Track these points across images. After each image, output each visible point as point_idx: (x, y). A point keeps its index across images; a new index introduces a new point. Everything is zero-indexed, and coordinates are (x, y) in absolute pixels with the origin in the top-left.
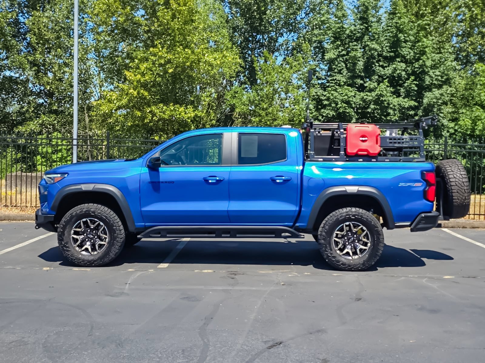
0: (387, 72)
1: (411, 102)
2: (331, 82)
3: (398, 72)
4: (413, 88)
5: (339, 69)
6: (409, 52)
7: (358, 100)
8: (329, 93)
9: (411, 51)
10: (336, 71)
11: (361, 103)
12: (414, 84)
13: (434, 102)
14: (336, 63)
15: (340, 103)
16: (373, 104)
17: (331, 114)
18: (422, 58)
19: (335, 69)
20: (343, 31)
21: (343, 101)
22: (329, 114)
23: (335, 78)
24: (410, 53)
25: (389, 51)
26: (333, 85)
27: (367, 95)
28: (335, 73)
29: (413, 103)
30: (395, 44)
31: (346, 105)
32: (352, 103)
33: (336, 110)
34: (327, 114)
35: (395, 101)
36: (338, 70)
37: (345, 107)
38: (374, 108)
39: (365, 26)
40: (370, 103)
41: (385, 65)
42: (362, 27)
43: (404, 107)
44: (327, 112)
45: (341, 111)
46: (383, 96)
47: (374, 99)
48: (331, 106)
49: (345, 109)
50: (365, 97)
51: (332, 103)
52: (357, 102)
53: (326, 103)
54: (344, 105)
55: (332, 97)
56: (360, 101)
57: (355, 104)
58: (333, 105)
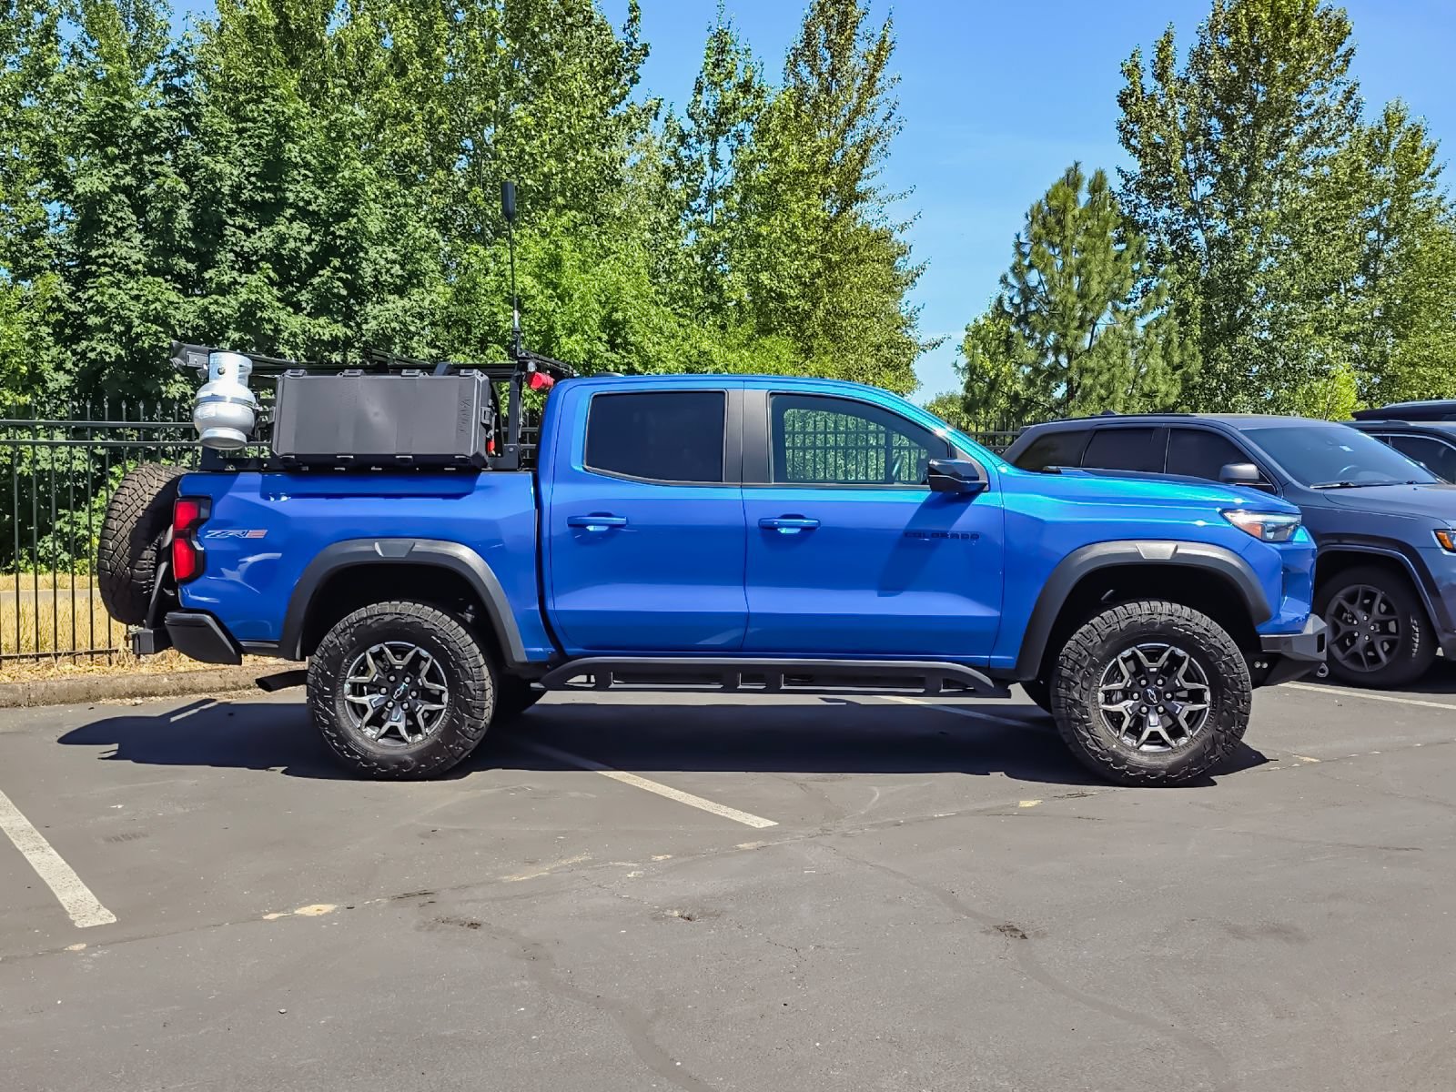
0: (259, 244)
1: (334, 326)
2: (101, 260)
3: (292, 244)
4: (336, 290)
5: (120, 225)
6: (313, 193)
7: (191, 316)
8: (103, 294)
9: (318, 192)
10: (112, 229)
11: (202, 322)
12: (340, 279)
13: (393, 329)
14: (111, 207)
15: (137, 322)
16: (235, 330)
17: (113, 354)
18: (354, 211)
19: (108, 223)
20: (123, 118)
21: (144, 317)
22: (106, 353)
23: (110, 251)
24: (316, 198)
25: (260, 188)
26: (107, 269)
27: (216, 302)
28: (109, 235)
29: (340, 330)
30: (274, 169)
31: (160, 329)
32: (173, 322)
33: (127, 338)
34: (101, 352)
35: (294, 323)
36: (116, 226)
37: (155, 333)
38: (241, 339)
39: (183, 113)
40: (227, 327)
41: (251, 225)
42: (174, 114)
43: (320, 340)
44: (100, 348)
45: (146, 345)
46: (263, 307)
47: (236, 316)
48: (110, 330)
49: (158, 339)
50: (213, 308)
51: (114, 323)
52: (188, 322)
53: (93, 320)
54: (154, 327)
55: (112, 305)
56: (198, 317)
57: (181, 326)
58: (117, 328)
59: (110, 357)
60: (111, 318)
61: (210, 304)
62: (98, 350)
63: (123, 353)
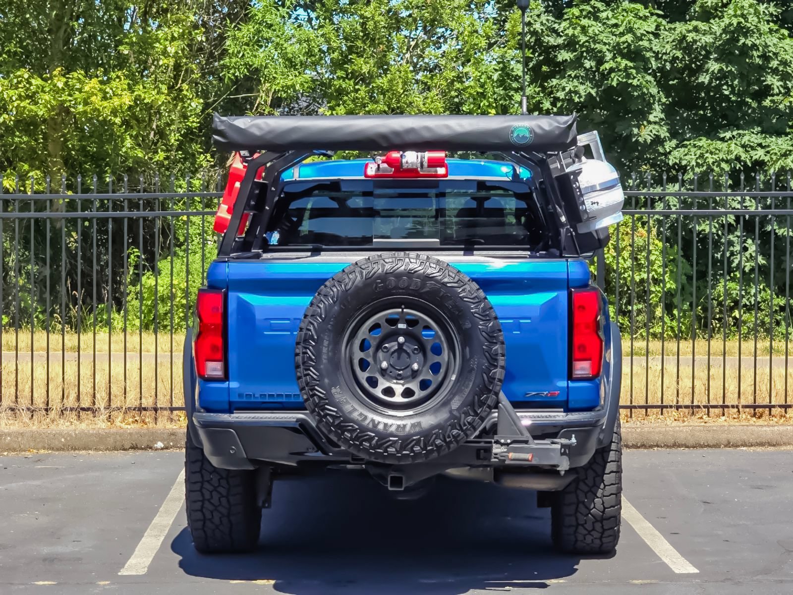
7: (668, 47)
8: (574, 26)
11: (679, 54)
15: (609, 56)
16: (716, 60)
17: (583, 94)
22: (576, 92)
27: (696, 29)
31: (631, 64)
32: (648, 54)
33: (598, 77)
34: (570, 92)
37: (626, 68)
38: (721, 70)
40: (707, 57)
44: (569, 86)
45: (614, 84)
46: (747, 32)
47: (718, 43)
48: (581, 65)
49: (628, 76)
50: (690, 37)
51: (586, 58)
52: (665, 54)
53: (564, 56)
54: (624, 63)
55: (583, 39)
56: (676, 49)
57: (657, 58)
58: (588, 64)
59: (580, 97)
60: (582, 52)
61: (689, 31)
62: (567, 89)
63: (593, 92)
